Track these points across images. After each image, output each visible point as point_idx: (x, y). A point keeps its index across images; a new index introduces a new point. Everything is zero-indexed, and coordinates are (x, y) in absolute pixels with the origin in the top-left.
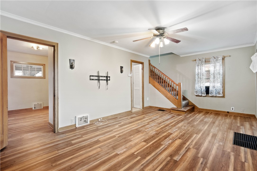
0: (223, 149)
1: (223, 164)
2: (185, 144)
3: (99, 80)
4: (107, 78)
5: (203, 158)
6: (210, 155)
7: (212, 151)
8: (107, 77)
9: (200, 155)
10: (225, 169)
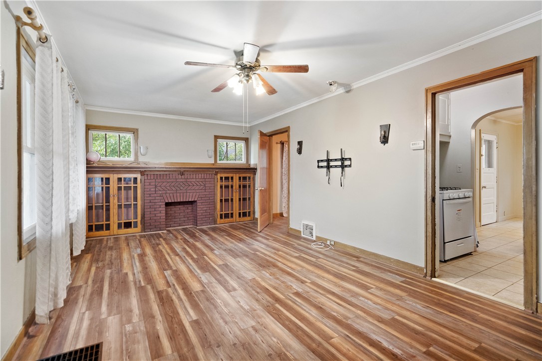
0: (122, 316)
1: (115, 293)
2: (183, 289)
3: (328, 167)
4: (343, 163)
5: (142, 287)
6: (136, 294)
7: (138, 301)
8: (343, 160)
9: (149, 287)
10: (113, 289)
